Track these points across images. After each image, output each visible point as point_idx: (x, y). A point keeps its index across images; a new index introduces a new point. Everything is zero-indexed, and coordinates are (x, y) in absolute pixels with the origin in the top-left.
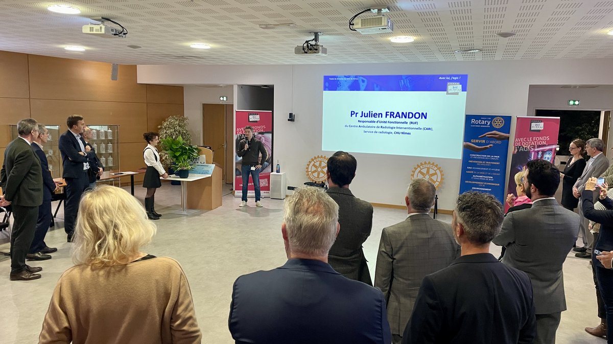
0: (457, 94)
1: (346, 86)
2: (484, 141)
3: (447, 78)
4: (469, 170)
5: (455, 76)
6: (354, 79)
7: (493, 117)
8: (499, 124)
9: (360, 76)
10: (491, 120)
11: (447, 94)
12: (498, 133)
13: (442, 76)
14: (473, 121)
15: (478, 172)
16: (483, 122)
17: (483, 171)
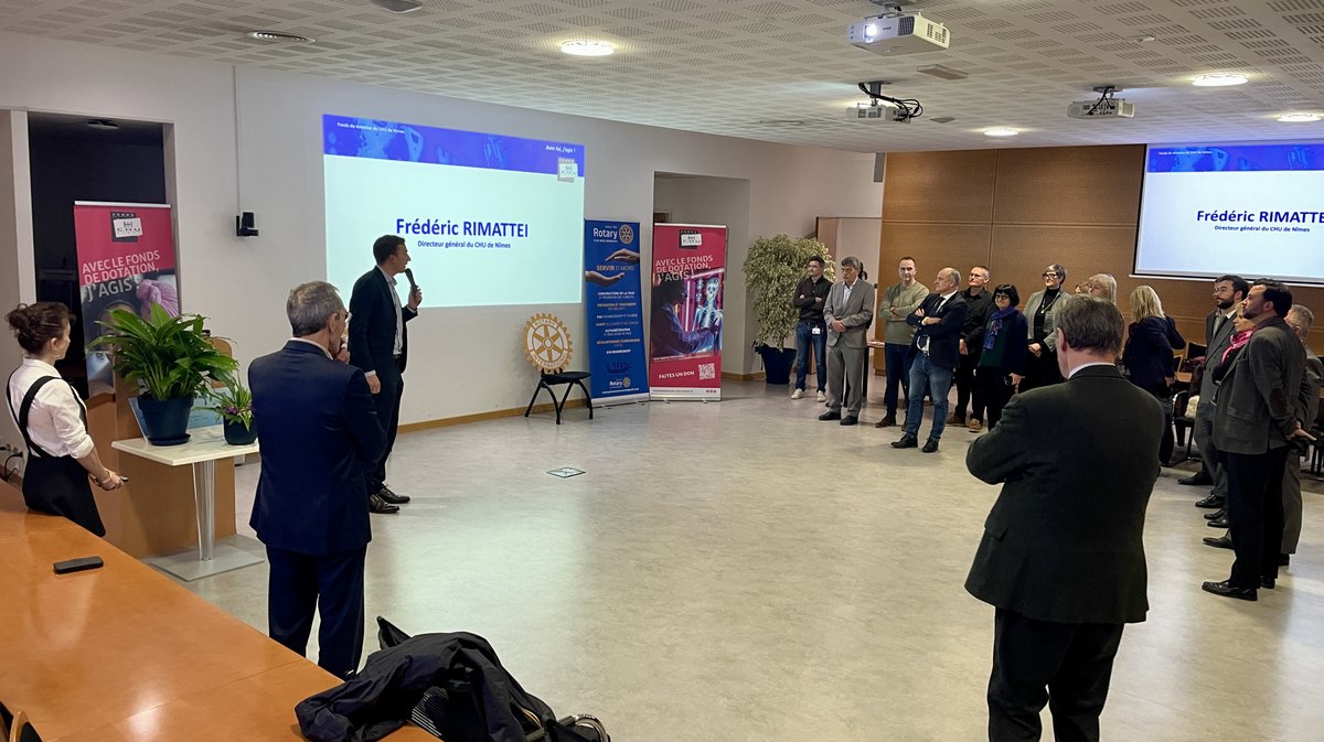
0: (571, 180)
1: (380, 146)
2: (612, 268)
3: (558, 149)
4: (600, 321)
5: (568, 146)
6: (395, 131)
7: (619, 224)
8: (627, 238)
9: (407, 126)
10: (617, 230)
11: (559, 179)
12: (628, 252)
13: (550, 144)
14: (596, 232)
15: (611, 323)
16: (609, 234)
17: (617, 320)
